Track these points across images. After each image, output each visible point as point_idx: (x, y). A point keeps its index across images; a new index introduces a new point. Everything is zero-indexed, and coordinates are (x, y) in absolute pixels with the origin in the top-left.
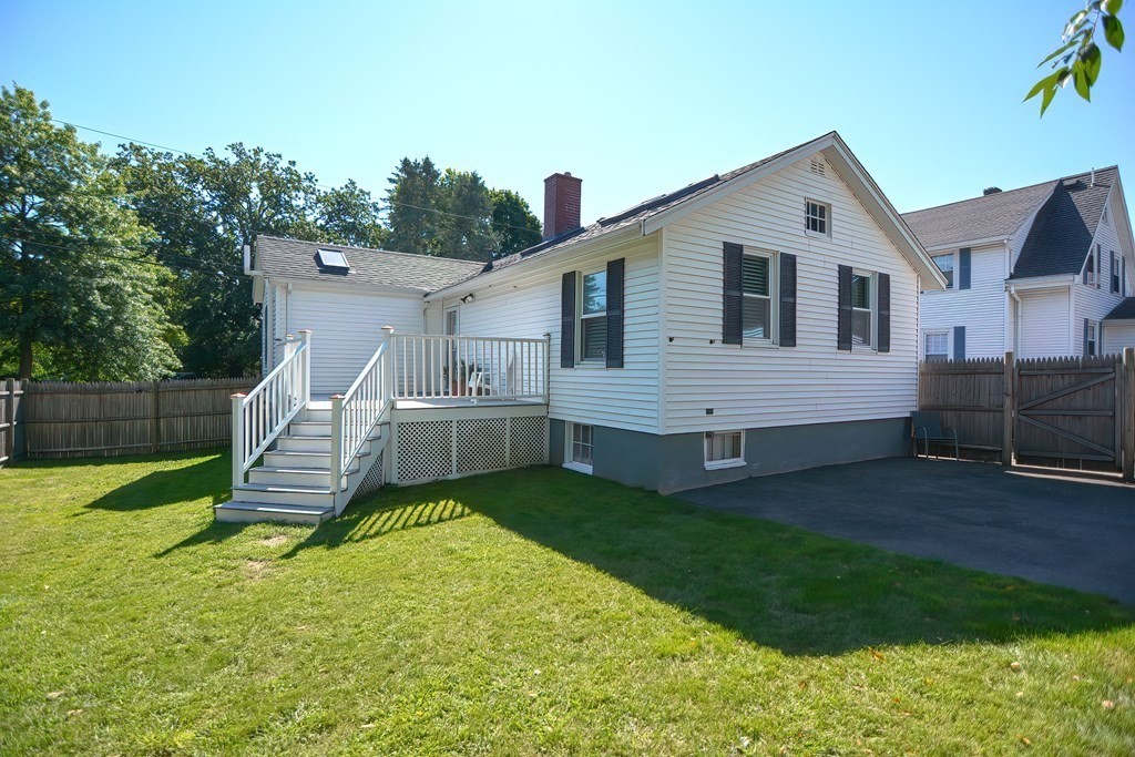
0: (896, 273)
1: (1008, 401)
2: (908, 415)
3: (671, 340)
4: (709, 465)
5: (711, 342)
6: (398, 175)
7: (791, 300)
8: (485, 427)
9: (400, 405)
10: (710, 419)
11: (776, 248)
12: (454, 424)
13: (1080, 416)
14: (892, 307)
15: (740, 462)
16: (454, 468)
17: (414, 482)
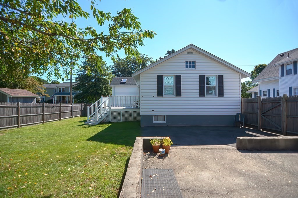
0: (225, 74)
1: (259, 111)
2: (236, 114)
3: (142, 96)
4: (154, 122)
5: (154, 96)
6: (166, 55)
7: (180, 86)
8: (127, 113)
9: (111, 108)
10: (153, 112)
11: (174, 74)
12: (121, 112)
13: (275, 116)
14: (224, 84)
15: (165, 122)
16: (121, 120)
17: (114, 122)
